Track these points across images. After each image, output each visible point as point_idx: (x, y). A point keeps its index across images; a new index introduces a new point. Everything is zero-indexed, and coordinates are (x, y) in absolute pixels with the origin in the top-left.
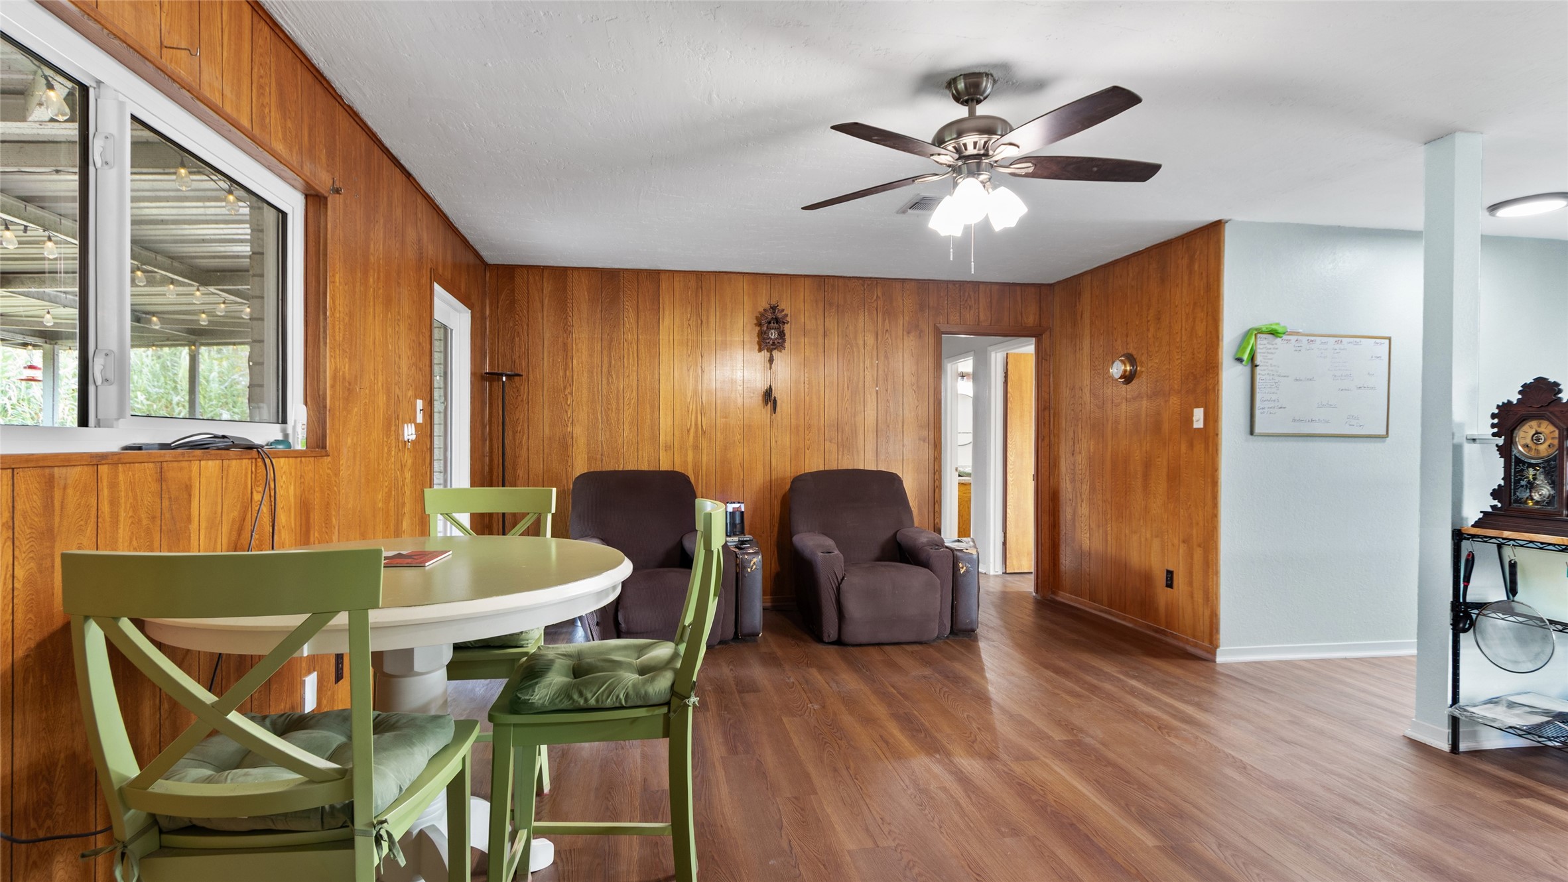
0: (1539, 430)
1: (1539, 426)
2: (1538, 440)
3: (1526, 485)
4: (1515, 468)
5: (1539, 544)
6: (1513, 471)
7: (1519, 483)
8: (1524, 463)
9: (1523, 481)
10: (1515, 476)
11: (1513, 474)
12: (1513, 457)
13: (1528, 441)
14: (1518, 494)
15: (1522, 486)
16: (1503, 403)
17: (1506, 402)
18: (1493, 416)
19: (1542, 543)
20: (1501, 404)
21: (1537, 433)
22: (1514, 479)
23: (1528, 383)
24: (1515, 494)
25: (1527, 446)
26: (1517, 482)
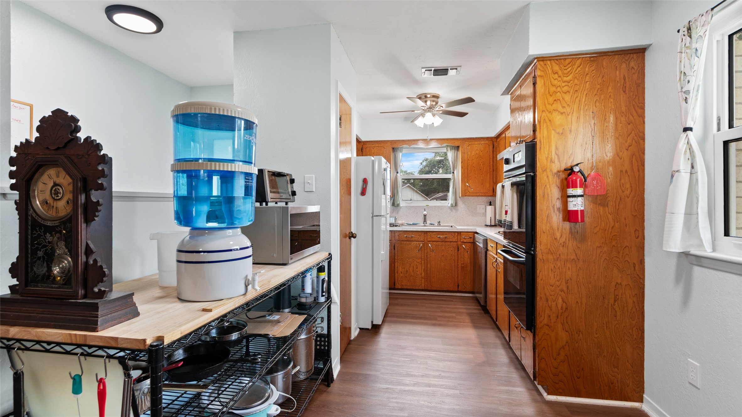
0: (58, 181)
1: (58, 176)
2: (57, 193)
3: (43, 257)
4: (32, 234)
5: (45, 345)
6: (29, 237)
7: (36, 254)
8: (41, 226)
9: (40, 251)
10: (32, 245)
11: (30, 242)
12: (30, 218)
13: (47, 196)
14: (35, 269)
15: (39, 258)
16: (21, 143)
17: (24, 141)
18: (12, 161)
19: (49, 343)
20: (19, 144)
21: (55, 185)
22: (31, 249)
23: (47, 116)
24: (32, 269)
25: (47, 203)
26: (34, 253)
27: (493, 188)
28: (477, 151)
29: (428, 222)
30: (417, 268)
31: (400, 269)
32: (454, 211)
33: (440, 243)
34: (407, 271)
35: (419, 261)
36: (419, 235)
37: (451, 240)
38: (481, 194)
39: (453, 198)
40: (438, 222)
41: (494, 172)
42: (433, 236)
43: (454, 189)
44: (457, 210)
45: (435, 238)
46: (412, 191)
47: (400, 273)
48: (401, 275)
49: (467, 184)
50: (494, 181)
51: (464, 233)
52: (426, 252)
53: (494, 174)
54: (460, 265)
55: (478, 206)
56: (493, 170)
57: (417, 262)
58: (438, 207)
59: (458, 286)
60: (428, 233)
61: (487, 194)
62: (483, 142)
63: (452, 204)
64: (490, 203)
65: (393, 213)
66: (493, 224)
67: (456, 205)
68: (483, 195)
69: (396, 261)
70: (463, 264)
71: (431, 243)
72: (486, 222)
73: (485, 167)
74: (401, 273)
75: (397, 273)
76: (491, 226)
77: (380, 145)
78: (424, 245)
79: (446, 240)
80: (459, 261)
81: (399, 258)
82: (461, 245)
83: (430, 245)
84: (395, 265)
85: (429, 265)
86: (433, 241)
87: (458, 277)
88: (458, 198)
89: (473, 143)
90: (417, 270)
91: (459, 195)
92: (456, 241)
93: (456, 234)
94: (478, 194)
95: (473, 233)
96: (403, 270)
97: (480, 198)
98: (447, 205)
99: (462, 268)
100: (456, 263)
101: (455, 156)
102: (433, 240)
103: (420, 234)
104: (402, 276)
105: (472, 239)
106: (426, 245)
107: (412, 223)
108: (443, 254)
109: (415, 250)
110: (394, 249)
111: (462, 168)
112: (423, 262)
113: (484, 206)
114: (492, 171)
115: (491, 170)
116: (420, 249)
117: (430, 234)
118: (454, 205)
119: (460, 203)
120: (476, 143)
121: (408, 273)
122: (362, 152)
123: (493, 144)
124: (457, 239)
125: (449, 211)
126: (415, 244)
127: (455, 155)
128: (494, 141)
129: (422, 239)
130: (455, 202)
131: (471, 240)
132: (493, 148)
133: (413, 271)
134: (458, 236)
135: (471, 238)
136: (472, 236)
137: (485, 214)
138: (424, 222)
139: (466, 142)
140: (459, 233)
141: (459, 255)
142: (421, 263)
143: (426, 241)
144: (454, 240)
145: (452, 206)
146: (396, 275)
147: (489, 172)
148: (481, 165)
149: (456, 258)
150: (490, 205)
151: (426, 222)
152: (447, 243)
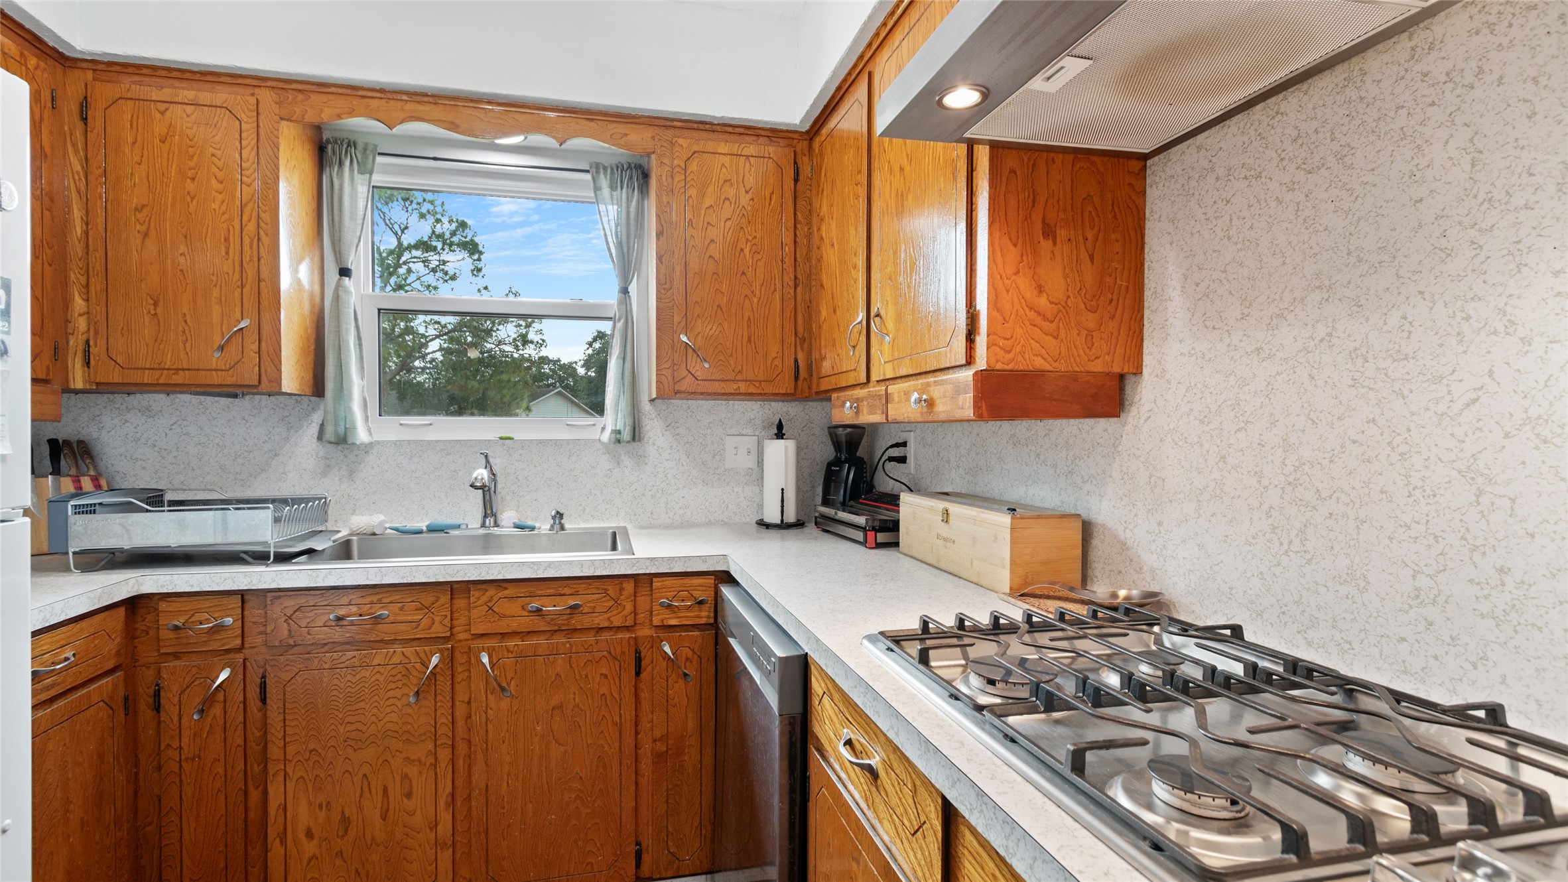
27: (796, 361)
28: (726, 188)
29: (508, 517)
30: (409, 795)
31: (303, 815)
32: (627, 461)
33: (541, 641)
34: (345, 822)
35: (421, 751)
36: (423, 607)
37: (601, 621)
38: (743, 387)
39: (624, 404)
40: (554, 518)
41: (799, 289)
42: (503, 607)
43: (628, 365)
44: (641, 459)
45: (515, 615)
46: (570, 405)
47: (302, 835)
48: (310, 848)
49: (684, 339)
50: (800, 329)
51: (669, 582)
52: (461, 695)
53: (799, 299)
54: (647, 747)
55: (730, 442)
56: (796, 277)
57: (407, 759)
58: (557, 443)
59: (639, 856)
60: (475, 594)
61: (769, 389)
62: (751, 149)
63: (619, 432)
64: (780, 426)
65: (324, 474)
66: (791, 517)
67: (636, 434)
68: (752, 390)
69: (272, 769)
70: (664, 739)
71: (493, 643)
72: (761, 506)
73: (761, 263)
74: (309, 834)
75: (283, 842)
76: (783, 526)
77: (205, 97)
78: (450, 659)
79: (578, 621)
80: (645, 725)
81: (291, 749)
82: (655, 643)
83: (485, 660)
84: (265, 793)
85: (478, 770)
86: (503, 635)
87: (636, 809)
88: (646, 406)
89: (710, 146)
90: (409, 804)
91: (650, 395)
92: (630, 622)
93: (629, 587)
94: (731, 387)
95: (710, 581)
96: (322, 815)
97: (738, 405)
98: (594, 434)
99: (659, 757)
100: (629, 740)
101: (632, 215)
102: (503, 627)
103: (427, 599)
104: (314, 857)
105: (705, 607)
106: (460, 658)
107: (423, 526)
108: (555, 701)
109: (398, 693)
110: (264, 700)
111: (660, 258)
112: (444, 754)
113: (749, 442)
114: (792, 283)
115: (789, 279)
116: (429, 685)
117: (484, 599)
118: (626, 435)
119: (653, 428)
120: (723, 148)
121: (351, 834)
122: (85, 120)
123: (795, 163)
124: (635, 613)
125: (605, 462)
126: (395, 660)
127: (633, 209)
128: (799, 148)
129: (439, 630)
130: (629, 422)
131: (705, 616)
132: (796, 180)
133: (384, 817)
134: (640, 599)
135: (701, 603)
136: (707, 595)
137: (758, 474)
138: (485, 516)
139: (681, 141)
140: (642, 581)
141: (644, 695)
142: (435, 765)
143: (462, 636)
144: (617, 621)
145: (619, 441)
146: (276, 851)
147: (778, 286)
148: (747, 251)
149: (629, 715)
150: (780, 435)
151: (494, 515)
152: (578, 639)
